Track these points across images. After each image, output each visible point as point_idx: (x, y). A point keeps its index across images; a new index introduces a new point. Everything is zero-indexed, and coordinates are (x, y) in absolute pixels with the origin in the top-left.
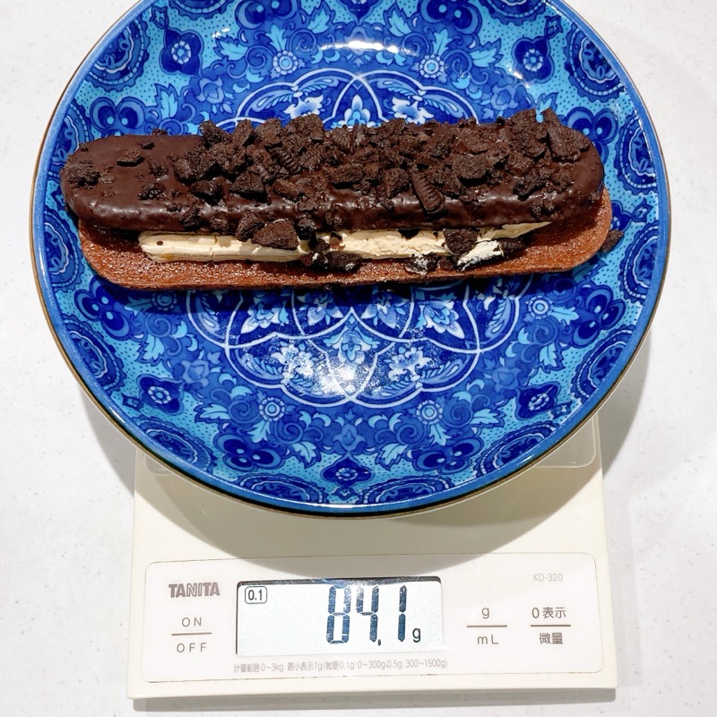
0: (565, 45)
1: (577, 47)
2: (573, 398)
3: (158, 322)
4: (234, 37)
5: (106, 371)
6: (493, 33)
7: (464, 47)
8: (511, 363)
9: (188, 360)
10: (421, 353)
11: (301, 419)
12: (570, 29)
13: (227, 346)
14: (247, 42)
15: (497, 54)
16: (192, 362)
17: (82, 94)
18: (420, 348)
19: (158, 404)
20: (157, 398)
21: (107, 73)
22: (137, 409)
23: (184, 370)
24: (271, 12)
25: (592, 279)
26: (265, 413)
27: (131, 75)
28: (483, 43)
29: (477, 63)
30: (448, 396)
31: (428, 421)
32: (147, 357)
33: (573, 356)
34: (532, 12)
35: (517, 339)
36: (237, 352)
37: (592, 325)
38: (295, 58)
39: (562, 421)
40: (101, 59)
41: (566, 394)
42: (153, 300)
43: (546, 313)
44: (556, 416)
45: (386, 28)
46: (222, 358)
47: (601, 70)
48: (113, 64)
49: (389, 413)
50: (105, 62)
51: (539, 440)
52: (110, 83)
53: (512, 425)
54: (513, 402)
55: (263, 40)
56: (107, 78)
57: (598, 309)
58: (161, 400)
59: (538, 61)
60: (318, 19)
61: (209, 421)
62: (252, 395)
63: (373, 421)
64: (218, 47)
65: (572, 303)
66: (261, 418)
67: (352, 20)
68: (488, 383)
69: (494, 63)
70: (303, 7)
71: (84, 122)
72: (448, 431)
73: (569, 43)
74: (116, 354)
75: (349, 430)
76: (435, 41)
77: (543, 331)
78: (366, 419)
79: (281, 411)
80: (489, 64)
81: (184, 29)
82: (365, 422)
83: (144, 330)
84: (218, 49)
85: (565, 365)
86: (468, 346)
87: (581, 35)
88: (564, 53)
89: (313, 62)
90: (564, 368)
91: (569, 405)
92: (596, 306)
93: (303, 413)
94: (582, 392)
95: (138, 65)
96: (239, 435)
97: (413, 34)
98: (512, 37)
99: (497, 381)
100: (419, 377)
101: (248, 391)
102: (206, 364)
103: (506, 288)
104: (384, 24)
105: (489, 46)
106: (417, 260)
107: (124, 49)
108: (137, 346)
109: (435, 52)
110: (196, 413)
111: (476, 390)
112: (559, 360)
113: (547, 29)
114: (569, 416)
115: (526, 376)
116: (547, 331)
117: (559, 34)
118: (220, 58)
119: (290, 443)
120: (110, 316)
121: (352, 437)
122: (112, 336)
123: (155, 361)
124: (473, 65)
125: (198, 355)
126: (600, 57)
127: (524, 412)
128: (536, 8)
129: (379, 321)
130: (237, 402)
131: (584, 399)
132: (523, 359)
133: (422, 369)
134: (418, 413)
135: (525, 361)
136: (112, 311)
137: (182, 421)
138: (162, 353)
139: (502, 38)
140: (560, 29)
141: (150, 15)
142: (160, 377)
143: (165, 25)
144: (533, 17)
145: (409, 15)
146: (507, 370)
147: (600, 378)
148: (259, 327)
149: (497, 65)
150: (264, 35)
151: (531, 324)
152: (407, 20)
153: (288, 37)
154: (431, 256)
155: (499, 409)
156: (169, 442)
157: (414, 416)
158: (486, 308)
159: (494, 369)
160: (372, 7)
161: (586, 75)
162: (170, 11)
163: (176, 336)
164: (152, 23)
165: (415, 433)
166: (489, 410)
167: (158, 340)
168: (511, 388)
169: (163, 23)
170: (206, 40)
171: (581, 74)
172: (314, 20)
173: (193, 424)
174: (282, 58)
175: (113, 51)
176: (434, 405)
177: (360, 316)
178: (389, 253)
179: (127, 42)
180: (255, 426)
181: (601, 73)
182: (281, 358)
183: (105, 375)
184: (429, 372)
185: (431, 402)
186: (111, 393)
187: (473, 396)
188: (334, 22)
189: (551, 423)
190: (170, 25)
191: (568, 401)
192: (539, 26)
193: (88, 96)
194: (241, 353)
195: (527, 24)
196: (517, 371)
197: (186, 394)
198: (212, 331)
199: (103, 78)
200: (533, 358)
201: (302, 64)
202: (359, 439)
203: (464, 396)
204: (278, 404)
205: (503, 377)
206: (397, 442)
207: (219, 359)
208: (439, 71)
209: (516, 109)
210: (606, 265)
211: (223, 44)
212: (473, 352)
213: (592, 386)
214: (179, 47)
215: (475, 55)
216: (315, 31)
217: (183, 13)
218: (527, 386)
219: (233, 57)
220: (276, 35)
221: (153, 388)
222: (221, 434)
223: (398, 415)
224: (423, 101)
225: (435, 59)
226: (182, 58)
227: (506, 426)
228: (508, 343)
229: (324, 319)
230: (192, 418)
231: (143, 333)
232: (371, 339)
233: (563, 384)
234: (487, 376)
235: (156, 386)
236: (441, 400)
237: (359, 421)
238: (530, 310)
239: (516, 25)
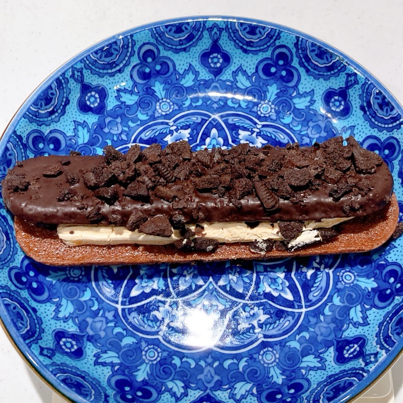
0: (361, 93)
1: (369, 94)
2: (378, 350)
3: (70, 289)
4: (129, 89)
5: (29, 328)
6: (308, 85)
7: (288, 95)
8: (329, 319)
9: (91, 317)
10: (261, 312)
11: (173, 362)
12: (364, 82)
13: (119, 307)
14: (139, 92)
15: (311, 100)
16: (94, 318)
17: (21, 127)
18: (261, 308)
19: (67, 352)
20: (67, 347)
21: (39, 113)
22: (50, 357)
23: (88, 325)
24: (155, 72)
25: (386, 257)
26: (146, 358)
27: (56, 114)
28: (301, 93)
29: (297, 106)
30: (282, 344)
31: (268, 364)
32: (61, 315)
33: (376, 315)
34: (336, 71)
35: (332, 301)
36: (127, 311)
37: (388, 292)
38: (171, 103)
39: (372, 368)
40: (35, 104)
41: (372, 346)
42: (68, 272)
43: (353, 282)
44: (367, 364)
45: (234, 83)
46: (116, 316)
47: (387, 109)
48: (44, 107)
49: (238, 357)
50: (37, 105)
51: (354, 383)
52: (41, 120)
53: (332, 369)
54: (332, 349)
55: (150, 92)
56: (39, 116)
57: (392, 280)
58: (70, 348)
59: (341, 104)
60: (187, 77)
61: (104, 364)
62: (137, 343)
63: (227, 364)
64: (118, 96)
65: (372, 275)
66: (144, 362)
67: (211, 78)
68: (312, 334)
69: (309, 106)
70: (177, 69)
71: (21, 147)
72: (283, 372)
73: (363, 91)
74: (38, 314)
75: (209, 371)
76: (268, 92)
77: (351, 296)
78: (221, 362)
79: (158, 356)
80: (306, 107)
81: (94, 83)
82: (221, 364)
83: (59, 295)
84: (118, 98)
85: (369, 322)
86: (296, 307)
87: (372, 86)
88: (360, 99)
89: (184, 106)
90: (369, 324)
91: (376, 354)
92: (390, 278)
93: (174, 357)
94: (385, 345)
95: (61, 107)
96: (127, 376)
97: (253, 87)
98: (322, 88)
99: (319, 333)
100: (261, 329)
101: (135, 341)
102: (104, 320)
103: (323, 263)
104: (233, 80)
105: (306, 94)
106: (259, 244)
107: (52, 97)
108: (54, 307)
109: (268, 99)
110: (95, 358)
111: (303, 341)
112: (365, 318)
113: (347, 82)
114: (377, 364)
115: (341, 330)
116: (354, 296)
117: (356, 86)
118: (120, 104)
119: (165, 381)
120: (35, 285)
121: (211, 376)
122: (35, 300)
123: (66, 318)
124: (295, 107)
125: (99, 313)
126: (386, 100)
127: (340, 359)
128: (339, 68)
129: (231, 287)
130: (126, 349)
131: (387, 351)
132: (337, 317)
133: (262, 324)
134: (260, 357)
135: (339, 318)
136: (37, 282)
137: (84, 365)
138: (72, 312)
139: (315, 89)
140: (356, 82)
141: (71, 73)
142: (69, 330)
143: (81, 80)
144: (337, 74)
145: (250, 74)
146: (325, 325)
147: (398, 334)
148: (143, 292)
149: (311, 107)
150: (150, 88)
151: (342, 290)
152: (249, 78)
153: (166, 89)
154: (269, 241)
155: (321, 355)
156: (72, 384)
157: (257, 360)
158: (309, 277)
159: (316, 323)
160: (224, 70)
161: (375, 113)
162: (84, 71)
163: (83, 299)
164: (72, 79)
165: (259, 373)
166: (314, 356)
167: (69, 302)
168: (330, 338)
169: (79, 79)
170: (110, 91)
171: (372, 112)
172: (184, 78)
173: (92, 367)
174: (162, 104)
175: (44, 97)
176: (272, 352)
177: (217, 283)
178: (238, 239)
179: (54, 91)
180: (139, 368)
181: (387, 112)
182: (159, 315)
183: (28, 331)
184: (268, 326)
185: (270, 349)
186: (31, 345)
187: (301, 344)
188: (198, 79)
189: (363, 369)
190: (85, 80)
191: (375, 352)
192: (341, 80)
193: (25, 129)
194: (130, 311)
195: (332, 80)
196: (333, 326)
197: (89, 343)
198: (109, 295)
199: (36, 116)
200: (345, 316)
201: (176, 108)
202: (217, 378)
203: (294, 344)
204: (156, 350)
205: (323, 330)
206: (245, 381)
207: (114, 316)
208: (271, 112)
209: (325, 137)
210: (395, 247)
211: (122, 94)
212: (300, 311)
213: (393, 341)
214: (91, 96)
215: (296, 101)
216: (186, 85)
217: (93, 72)
218: (341, 337)
219: (129, 103)
220: (159, 88)
221: (64, 340)
222: (113, 375)
223: (245, 359)
224: (260, 132)
225: (268, 104)
226: (93, 103)
227: (327, 369)
228: (325, 304)
229: (191, 286)
230: (92, 362)
231: (59, 297)
232: (225, 301)
233: (369, 337)
234: (311, 329)
235: (66, 338)
236: (278, 347)
237: (216, 364)
238: (341, 280)
239: (324, 80)
